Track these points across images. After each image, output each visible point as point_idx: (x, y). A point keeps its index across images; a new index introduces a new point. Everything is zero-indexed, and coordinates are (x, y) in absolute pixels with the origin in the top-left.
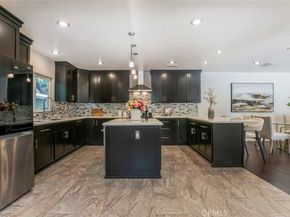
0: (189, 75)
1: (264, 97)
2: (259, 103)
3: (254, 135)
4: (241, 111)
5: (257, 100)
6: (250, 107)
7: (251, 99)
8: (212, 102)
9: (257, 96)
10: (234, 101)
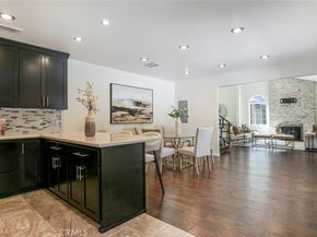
0: (45, 60)
1: (145, 106)
2: (140, 113)
3: (152, 156)
4: (122, 122)
5: (139, 108)
6: (131, 117)
7: (133, 107)
8: (91, 108)
9: (138, 104)
10: (114, 109)
